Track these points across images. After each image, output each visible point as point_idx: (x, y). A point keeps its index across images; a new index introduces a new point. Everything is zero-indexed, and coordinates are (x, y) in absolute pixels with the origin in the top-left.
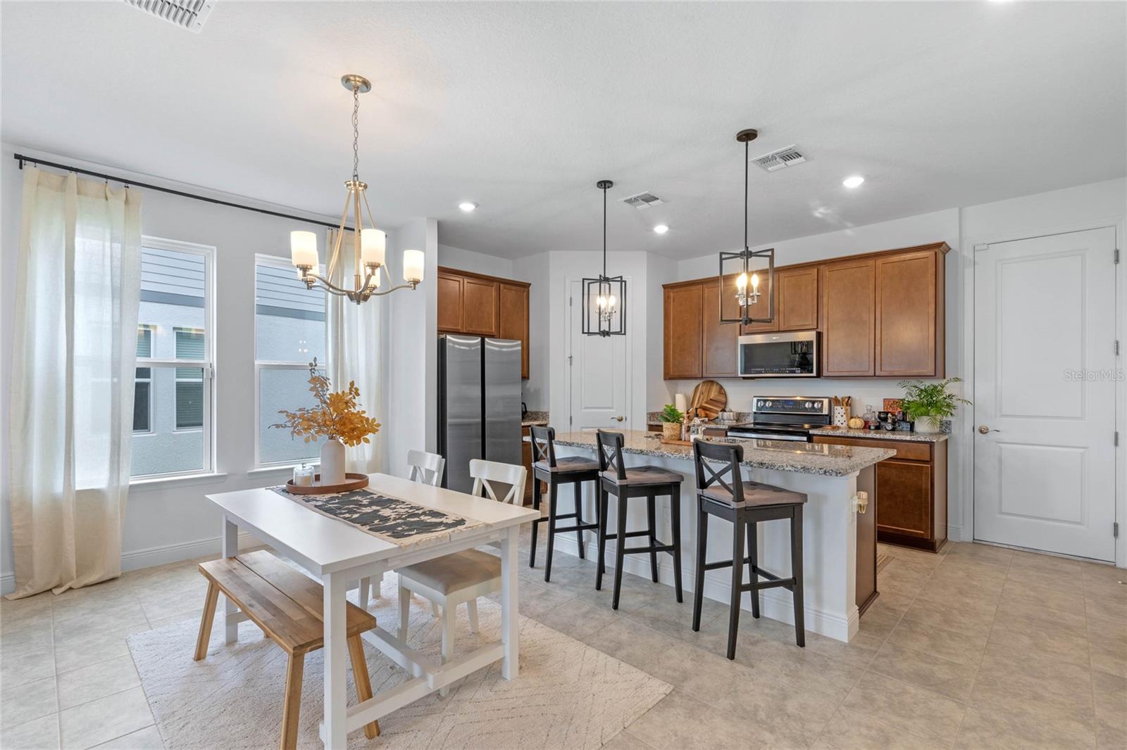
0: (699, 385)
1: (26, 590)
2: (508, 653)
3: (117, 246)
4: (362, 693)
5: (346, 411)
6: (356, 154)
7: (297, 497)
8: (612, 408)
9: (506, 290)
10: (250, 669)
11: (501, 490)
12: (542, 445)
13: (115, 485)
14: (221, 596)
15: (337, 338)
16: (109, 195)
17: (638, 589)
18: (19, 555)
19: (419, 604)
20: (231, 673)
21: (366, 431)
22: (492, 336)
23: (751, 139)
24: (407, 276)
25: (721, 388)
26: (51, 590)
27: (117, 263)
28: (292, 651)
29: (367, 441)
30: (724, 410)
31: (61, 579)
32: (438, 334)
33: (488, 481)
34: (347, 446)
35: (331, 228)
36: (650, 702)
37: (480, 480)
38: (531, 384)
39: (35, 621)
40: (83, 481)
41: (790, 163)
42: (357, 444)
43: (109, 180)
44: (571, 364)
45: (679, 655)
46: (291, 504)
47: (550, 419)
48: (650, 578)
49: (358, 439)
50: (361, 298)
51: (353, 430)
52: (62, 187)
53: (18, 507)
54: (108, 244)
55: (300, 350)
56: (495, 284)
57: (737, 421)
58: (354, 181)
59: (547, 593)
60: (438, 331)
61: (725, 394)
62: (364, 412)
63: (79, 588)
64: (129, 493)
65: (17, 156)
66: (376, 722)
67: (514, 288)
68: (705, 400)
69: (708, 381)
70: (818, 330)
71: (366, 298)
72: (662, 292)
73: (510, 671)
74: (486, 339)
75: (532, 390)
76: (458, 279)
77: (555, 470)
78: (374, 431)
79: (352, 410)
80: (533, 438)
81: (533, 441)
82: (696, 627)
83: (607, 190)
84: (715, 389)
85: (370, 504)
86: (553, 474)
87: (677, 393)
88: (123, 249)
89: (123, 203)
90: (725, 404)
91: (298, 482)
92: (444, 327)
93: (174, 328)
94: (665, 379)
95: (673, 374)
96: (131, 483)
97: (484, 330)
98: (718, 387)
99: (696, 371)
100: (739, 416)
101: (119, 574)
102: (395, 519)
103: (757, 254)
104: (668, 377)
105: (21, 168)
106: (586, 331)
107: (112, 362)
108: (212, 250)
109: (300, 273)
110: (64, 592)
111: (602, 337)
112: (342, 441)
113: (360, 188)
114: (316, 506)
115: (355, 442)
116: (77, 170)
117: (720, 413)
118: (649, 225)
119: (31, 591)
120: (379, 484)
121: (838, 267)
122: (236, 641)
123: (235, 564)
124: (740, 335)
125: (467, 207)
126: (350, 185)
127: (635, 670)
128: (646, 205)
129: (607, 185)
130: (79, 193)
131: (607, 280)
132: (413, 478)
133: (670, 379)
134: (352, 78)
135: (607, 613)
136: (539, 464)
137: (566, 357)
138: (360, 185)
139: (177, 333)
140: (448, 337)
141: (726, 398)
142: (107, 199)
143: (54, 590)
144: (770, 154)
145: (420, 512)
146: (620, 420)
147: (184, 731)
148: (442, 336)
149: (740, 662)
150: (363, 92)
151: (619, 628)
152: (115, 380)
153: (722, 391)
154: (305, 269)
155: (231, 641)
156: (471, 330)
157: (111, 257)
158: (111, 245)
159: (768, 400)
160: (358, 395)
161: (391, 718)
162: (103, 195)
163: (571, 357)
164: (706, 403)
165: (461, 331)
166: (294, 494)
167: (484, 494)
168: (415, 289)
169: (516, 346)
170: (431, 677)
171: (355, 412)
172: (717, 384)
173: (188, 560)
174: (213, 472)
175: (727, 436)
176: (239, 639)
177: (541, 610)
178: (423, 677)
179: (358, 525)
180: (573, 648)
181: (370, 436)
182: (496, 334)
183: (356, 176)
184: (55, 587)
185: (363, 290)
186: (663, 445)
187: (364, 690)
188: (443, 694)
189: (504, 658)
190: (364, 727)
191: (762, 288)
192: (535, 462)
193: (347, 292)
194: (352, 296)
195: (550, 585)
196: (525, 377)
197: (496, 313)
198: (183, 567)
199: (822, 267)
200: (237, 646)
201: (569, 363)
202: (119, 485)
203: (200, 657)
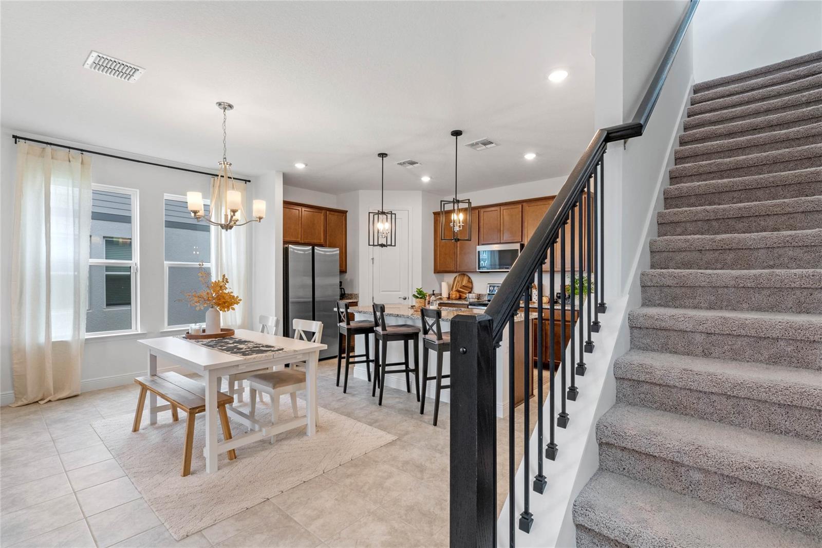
0: (456, 277)
1: (22, 401)
2: (310, 422)
3: (77, 190)
4: (226, 436)
5: (221, 292)
6: (225, 146)
7: (191, 340)
8: (399, 291)
9: (331, 215)
10: (166, 434)
11: (310, 335)
12: (342, 312)
13: (77, 338)
14: (148, 393)
15: (217, 246)
16: (71, 159)
17: (397, 396)
18: (17, 381)
19: (266, 404)
20: (155, 437)
21: (232, 304)
22: (321, 245)
23: (459, 135)
24: (255, 214)
25: (469, 278)
26: (37, 402)
27: (76, 201)
28: (189, 410)
29: (233, 309)
30: (470, 293)
31: (44, 395)
32: (284, 244)
33: (303, 331)
34: (221, 312)
35: (213, 176)
36: (383, 443)
37: (299, 330)
38: (347, 276)
39: (32, 416)
40: (56, 336)
41: (488, 146)
42: (228, 311)
43: (71, 150)
44: (373, 263)
45: (408, 425)
46: (188, 343)
47: (360, 299)
48: (406, 390)
49: (228, 307)
50: (228, 227)
51: (225, 303)
52: (42, 155)
53: (15, 352)
54: (70, 189)
55: (194, 252)
56: (323, 211)
57: (478, 299)
58: (224, 162)
59: (344, 398)
60: (284, 242)
61: (472, 282)
62: (232, 292)
63: (55, 401)
64: (85, 343)
65: (14, 137)
66: (234, 450)
67: (337, 214)
68: (460, 286)
69: (462, 274)
70: (522, 243)
71: (231, 227)
72: (433, 217)
73: (311, 430)
74: (316, 247)
75: (349, 280)
76: (298, 208)
77: (349, 327)
78: (237, 303)
79: (225, 291)
80: (338, 309)
81: (338, 310)
82: (422, 412)
83: (384, 158)
84: (466, 279)
85: (233, 343)
86: (348, 329)
87: (443, 281)
88: (80, 191)
89: (80, 164)
90: (472, 288)
91: (193, 333)
92: (288, 239)
93: (104, 237)
94: (435, 273)
95: (440, 269)
96: (86, 337)
97: (316, 241)
98: (468, 278)
99: (453, 269)
100: (479, 297)
101: (79, 393)
102: (246, 349)
103: (462, 202)
104: (437, 271)
105: (16, 143)
106: (371, 243)
107: (74, 262)
108: (136, 191)
109: (193, 214)
110: (46, 403)
111: (381, 248)
112: (218, 309)
113: (228, 166)
114: (203, 344)
115: (226, 309)
116: (51, 144)
117: (467, 294)
118: (418, 177)
119: (26, 402)
120: (239, 334)
121: (533, 204)
122: (156, 423)
123: (156, 378)
124: (479, 245)
125: (300, 166)
126: (221, 164)
127: (379, 430)
128: (411, 166)
129: (384, 156)
130: (52, 158)
131: (383, 213)
132: (263, 331)
133: (438, 272)
134: (222, 104)
135: (375, 407)
136: (341, 324)
137: (370, 259)
138: (227, 164)
139: (106, 240)
140: (290, 245)
141: (472, 284)
142: (70, 161)
143: (39, 402)
144: (474, 142)
145: (260, 346)
146: (405, 299)
147: (130, 460)
148: (287, 246)
149: (440, 427)
150: (228, 110)
151: (378, 414)
152: (76, 273)
153: (470, 281)
154: (195, 212)
155: (153, 423)
156: (307, 241)
157: (73, 197)
158: (73, 190)
159: (495, 286)
160: (228, 282)
161: (242, 449)
162: (68, 159)
163: (373, 259)
164: (461, 288)
165: (300, 242)
166: (190, 339)
167: (301, 338)
168: (260, 222)
169: (336, 251)
170: (264, 430)
171: (227, 292)
172: (467, 275)
173: (123, 386)
174: (138, 331)
175: (468, 308)
176: (158, 422)
177: (336, 406)
178: (260, 430)
179: (225, 352)
180: (348, 423)
181: (235, 306)
182: (323, 244)
183: (224, 158)
184: (40, 400)
185: (229, 223)
186: (415, 312)
187: (228, 435)
188: (272, 442)
189: (307, 425)
190: (227, 452)
191: (465, 221)
192: (339, 323)
193: (220, 224)
194: (222, 227)
195: (345, 395)
196: (343, 271)
197: (324, 231)
198: (120, 389)
199: (524, 204)
200: (157, 425)
201: (372, 262)
202: (79, 338)
203: (136, 429)
